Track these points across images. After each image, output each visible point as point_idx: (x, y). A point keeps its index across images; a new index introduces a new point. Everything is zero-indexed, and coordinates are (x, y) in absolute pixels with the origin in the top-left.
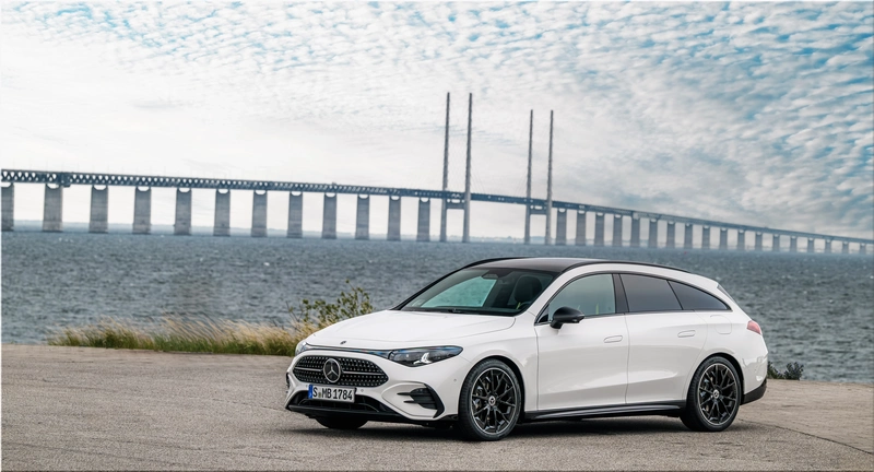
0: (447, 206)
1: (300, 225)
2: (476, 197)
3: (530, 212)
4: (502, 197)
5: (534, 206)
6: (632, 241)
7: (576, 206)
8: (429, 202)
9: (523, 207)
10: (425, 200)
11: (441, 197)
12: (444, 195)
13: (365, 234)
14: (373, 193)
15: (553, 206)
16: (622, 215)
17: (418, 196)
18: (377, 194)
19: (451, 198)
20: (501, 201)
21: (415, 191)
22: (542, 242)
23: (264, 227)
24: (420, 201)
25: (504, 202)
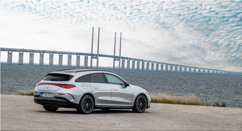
0: (92, 58)
1: (53, 62)
2: (100, 55)
3: (115, 60)
4: (107, 55)
5: (115, 58)
6: (142, 68)
7: (127, 58)
8: (88, 56)
9: (113, 58)
10: (86, 56)
11: (91, 55)
12: (92, 55)
13: (70, 65)
14: (72, 54)
15: (121, 58)
16: (140, 61)
17: (84, 55)
18: (74, 54)
19: (93, 56)
20: (107, 57)
21: (84, 53)
22: (118, 68)
23: (43, 63)
24: (85, 57)
25: (108, 57)
